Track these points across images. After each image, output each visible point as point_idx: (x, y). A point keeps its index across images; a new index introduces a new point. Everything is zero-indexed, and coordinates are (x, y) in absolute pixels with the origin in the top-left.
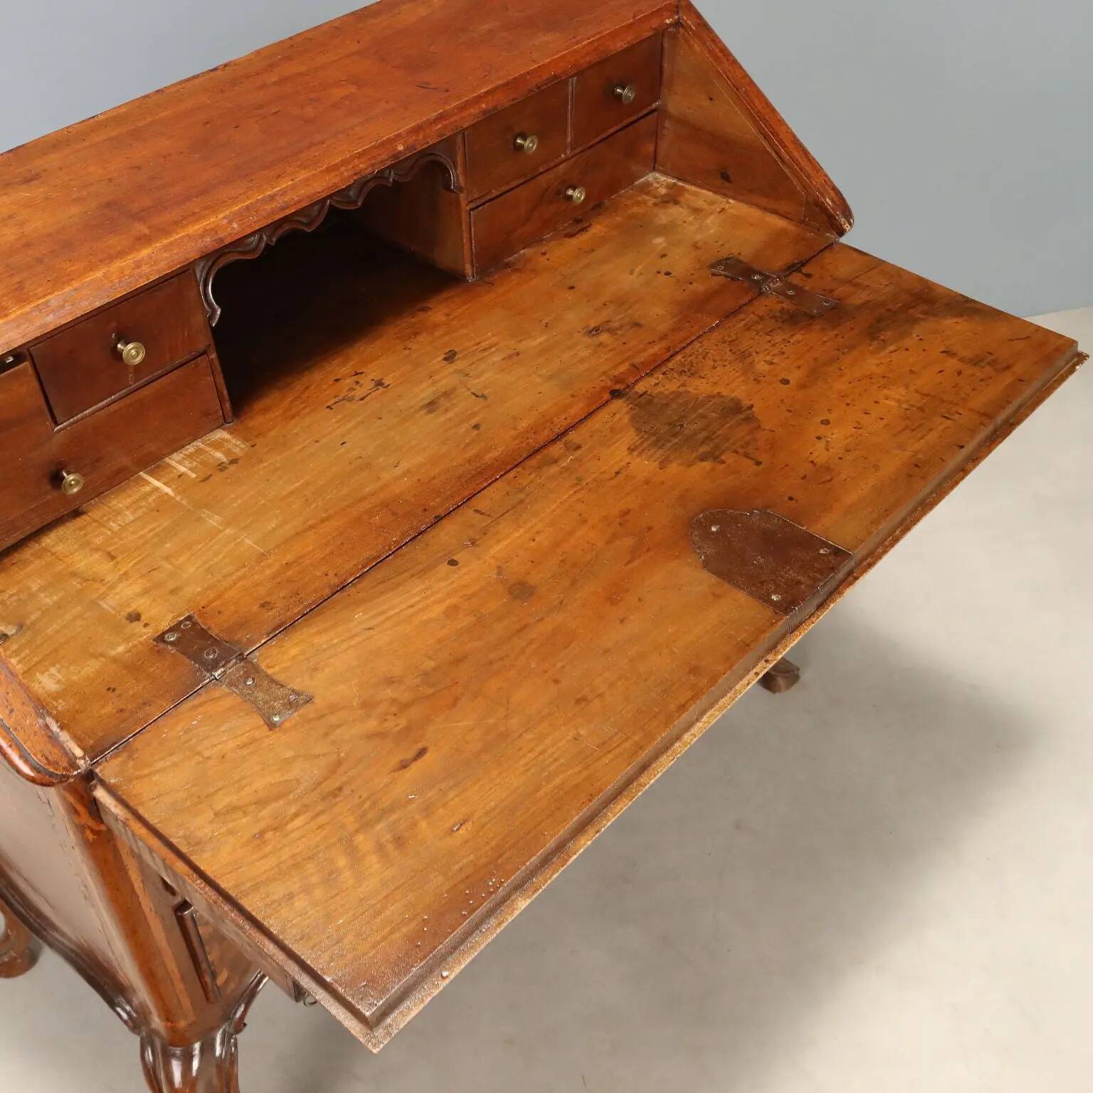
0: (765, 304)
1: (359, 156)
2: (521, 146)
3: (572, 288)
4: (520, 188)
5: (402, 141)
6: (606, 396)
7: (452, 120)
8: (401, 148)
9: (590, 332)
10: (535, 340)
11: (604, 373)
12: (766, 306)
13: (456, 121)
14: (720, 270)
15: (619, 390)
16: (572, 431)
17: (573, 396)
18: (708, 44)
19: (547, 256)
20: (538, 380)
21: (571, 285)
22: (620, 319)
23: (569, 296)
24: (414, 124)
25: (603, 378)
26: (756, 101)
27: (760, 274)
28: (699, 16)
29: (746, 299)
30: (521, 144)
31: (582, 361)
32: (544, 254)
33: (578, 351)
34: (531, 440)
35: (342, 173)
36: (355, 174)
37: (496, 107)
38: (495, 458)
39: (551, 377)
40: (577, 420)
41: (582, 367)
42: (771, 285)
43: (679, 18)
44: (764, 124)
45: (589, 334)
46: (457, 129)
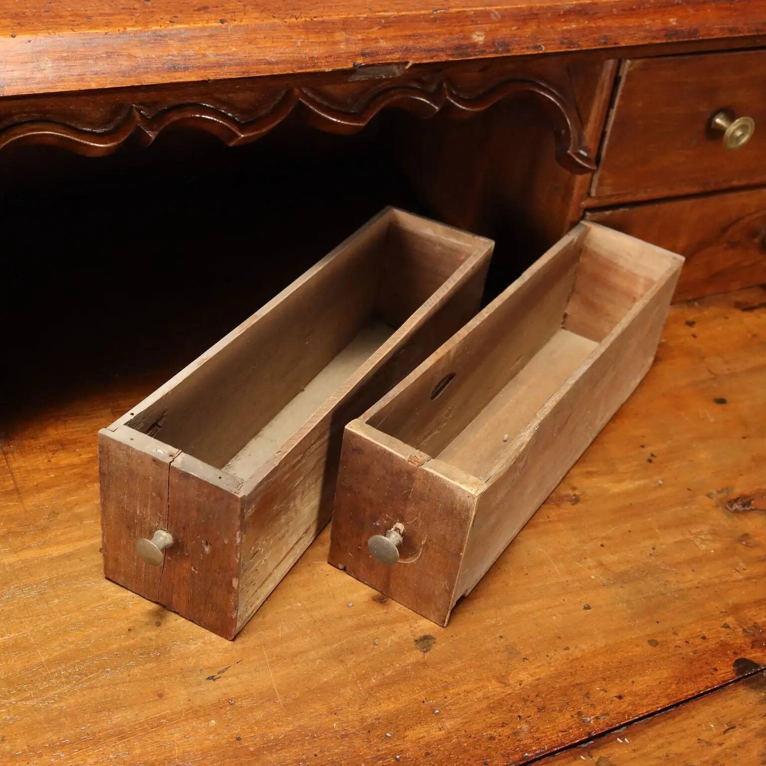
1: (387, 24)
2: (721, 131)
3: (721, 401)
4: (689, 203)
5: (487, 27)
6: (726, 671)
7: (602, 24)
8: (479, 38)
9: (731, 502)
10: (619, 481)
11: (736, 609)
13: (608, 28)
15: (756, 666)
16: (622, 738)
17: (653, 643)
19: (695, 330)
20: (594, 575)
21: (719, 396)
23: (712, 415)
24: (524, 6)
25: (729, 620)
30: (722, 126)
31: (698, 561)
32: (691, 324)
33: (697, 535)
34: (525, 727)
35: (336, 43)
36: (363, 55)
37: (696, 31)
38: (428, 745)
39: (622, 578)
40: (643, 711)
41: (690, 578)
45: (727, 506)
46: (606, 43)
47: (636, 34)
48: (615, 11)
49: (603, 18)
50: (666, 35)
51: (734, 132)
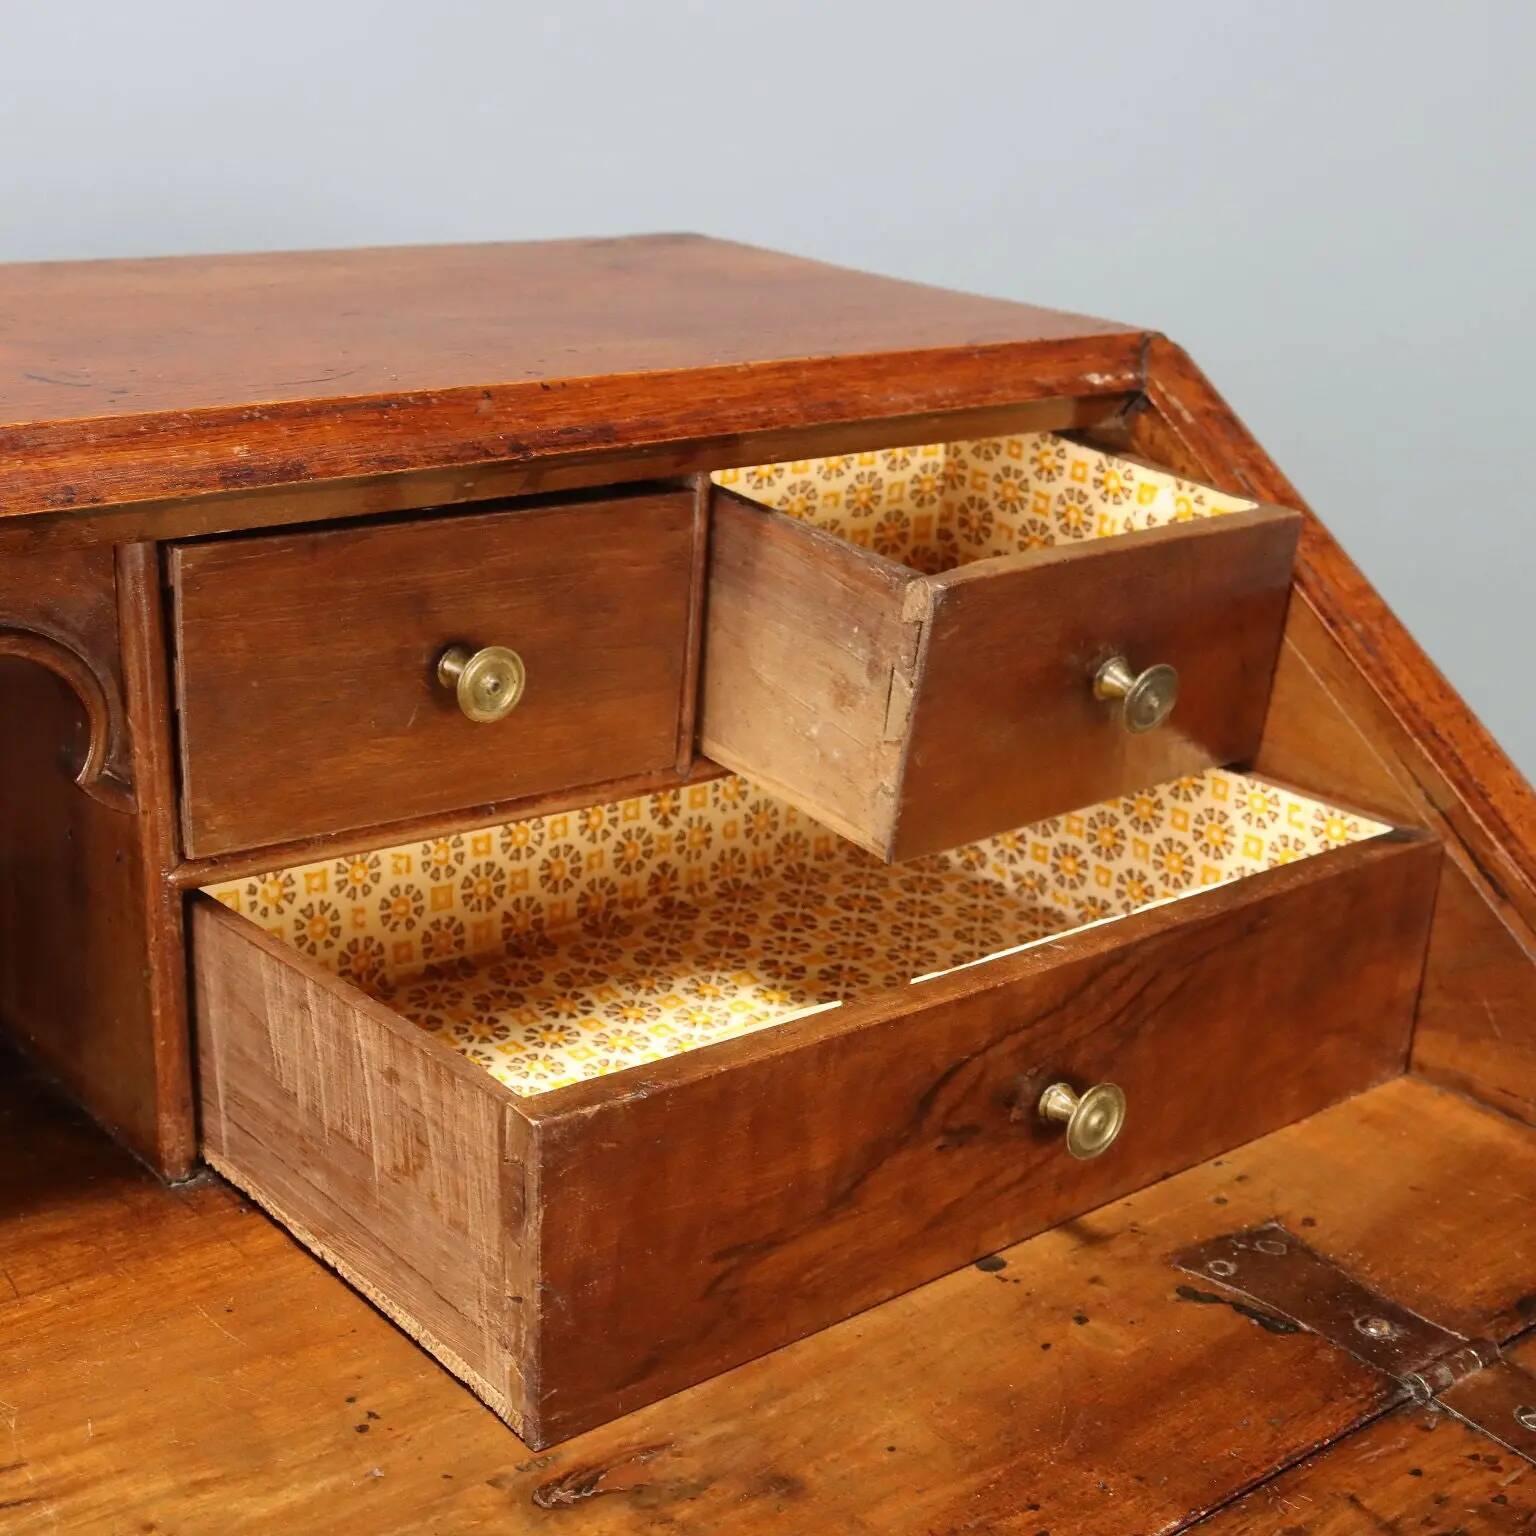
0: (1413, 1459)
7: (58, 464)
9: (546, 1490)
12: (1417, 1473)
14: (1220, 1275)
18: (1237, 472)
22: (716, 1441)
26: (1404, 676)
27: (1393, 1314)
28: (1210, 394)
29: (1324, 1427)
37: (299, 467)
42: (1443, 1372)
43: (1139, 382)
44: (1432, 750)
45: (537, 1497)
46: (70, 501)
47: (148, 478)
48: (92, 439)
49: (63, 452)
50: (223, 479)
51: (476, 681)
